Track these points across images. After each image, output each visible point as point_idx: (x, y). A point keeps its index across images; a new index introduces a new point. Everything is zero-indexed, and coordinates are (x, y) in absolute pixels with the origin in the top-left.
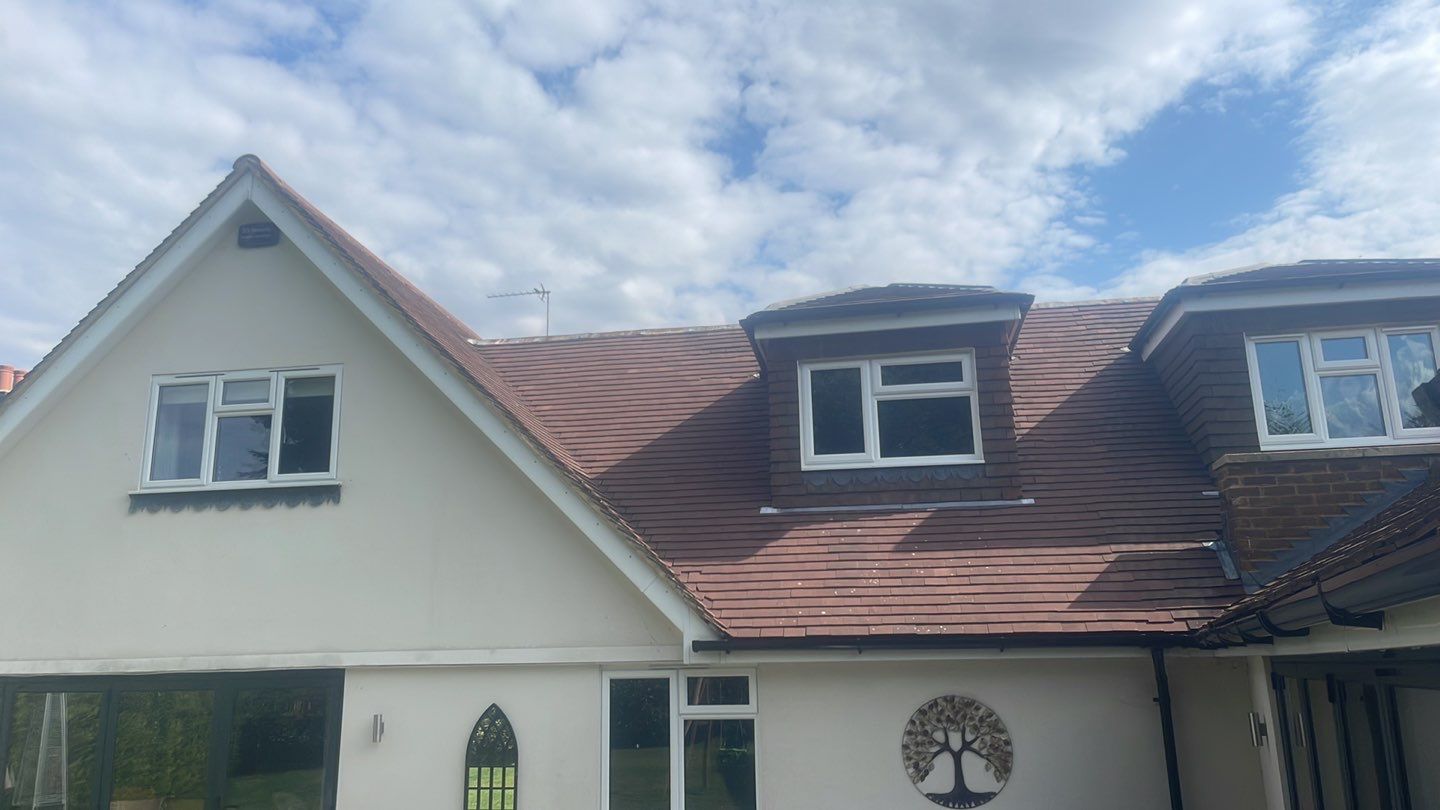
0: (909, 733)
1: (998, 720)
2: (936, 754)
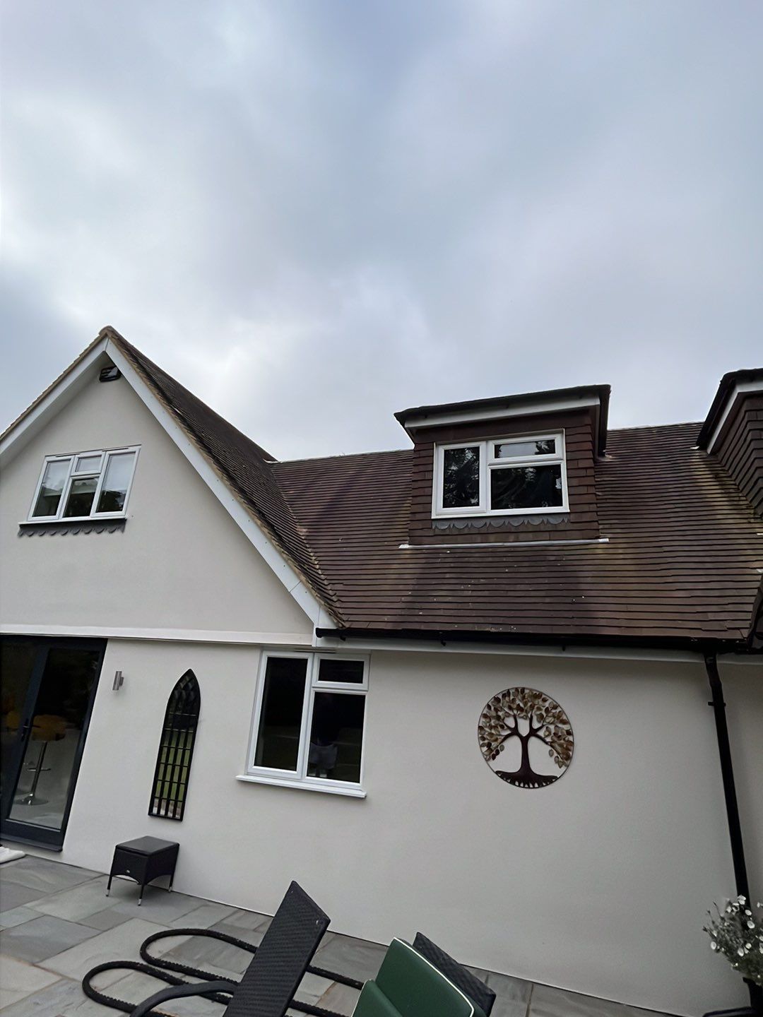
0: (485, 716)
1: (562, 712)
2: (507, 737)
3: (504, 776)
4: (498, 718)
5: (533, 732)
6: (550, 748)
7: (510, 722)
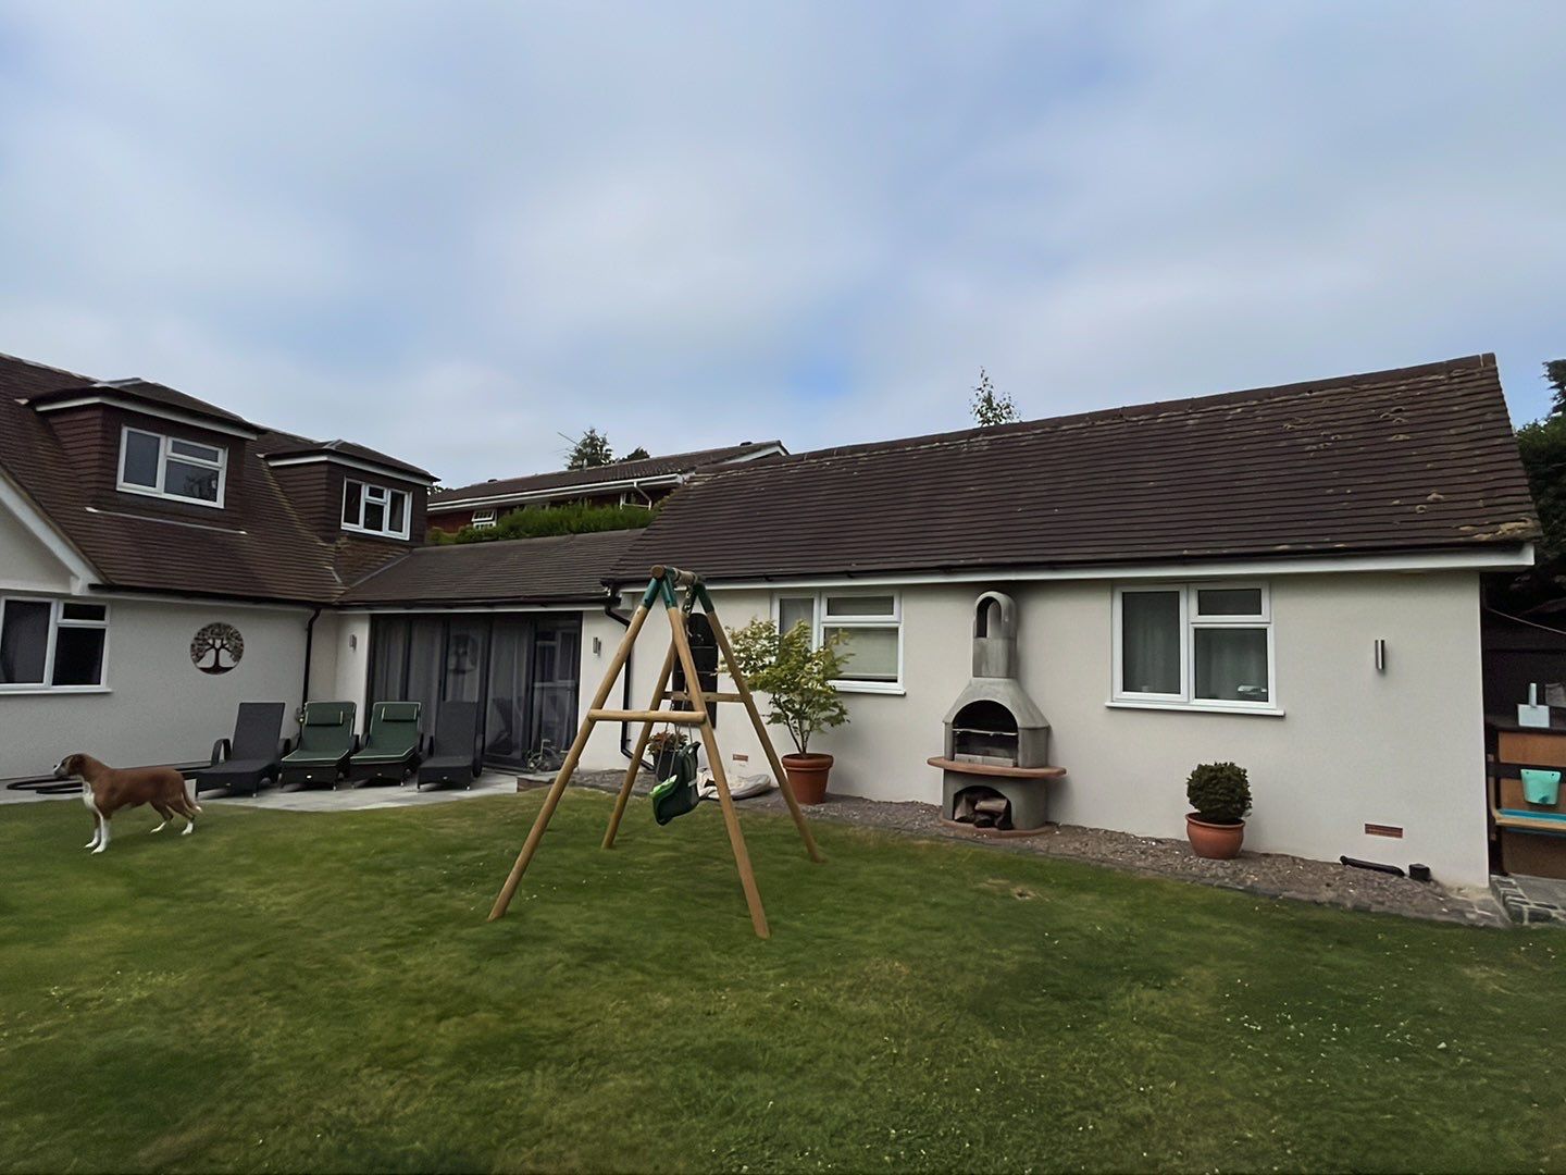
0: (196, 639)
1: (240, 635)
2: (207, 650)
3: (204, 670)
4: (204, 640)
5: (223, 646)
6: (229, 654)
7: (211, 641)
